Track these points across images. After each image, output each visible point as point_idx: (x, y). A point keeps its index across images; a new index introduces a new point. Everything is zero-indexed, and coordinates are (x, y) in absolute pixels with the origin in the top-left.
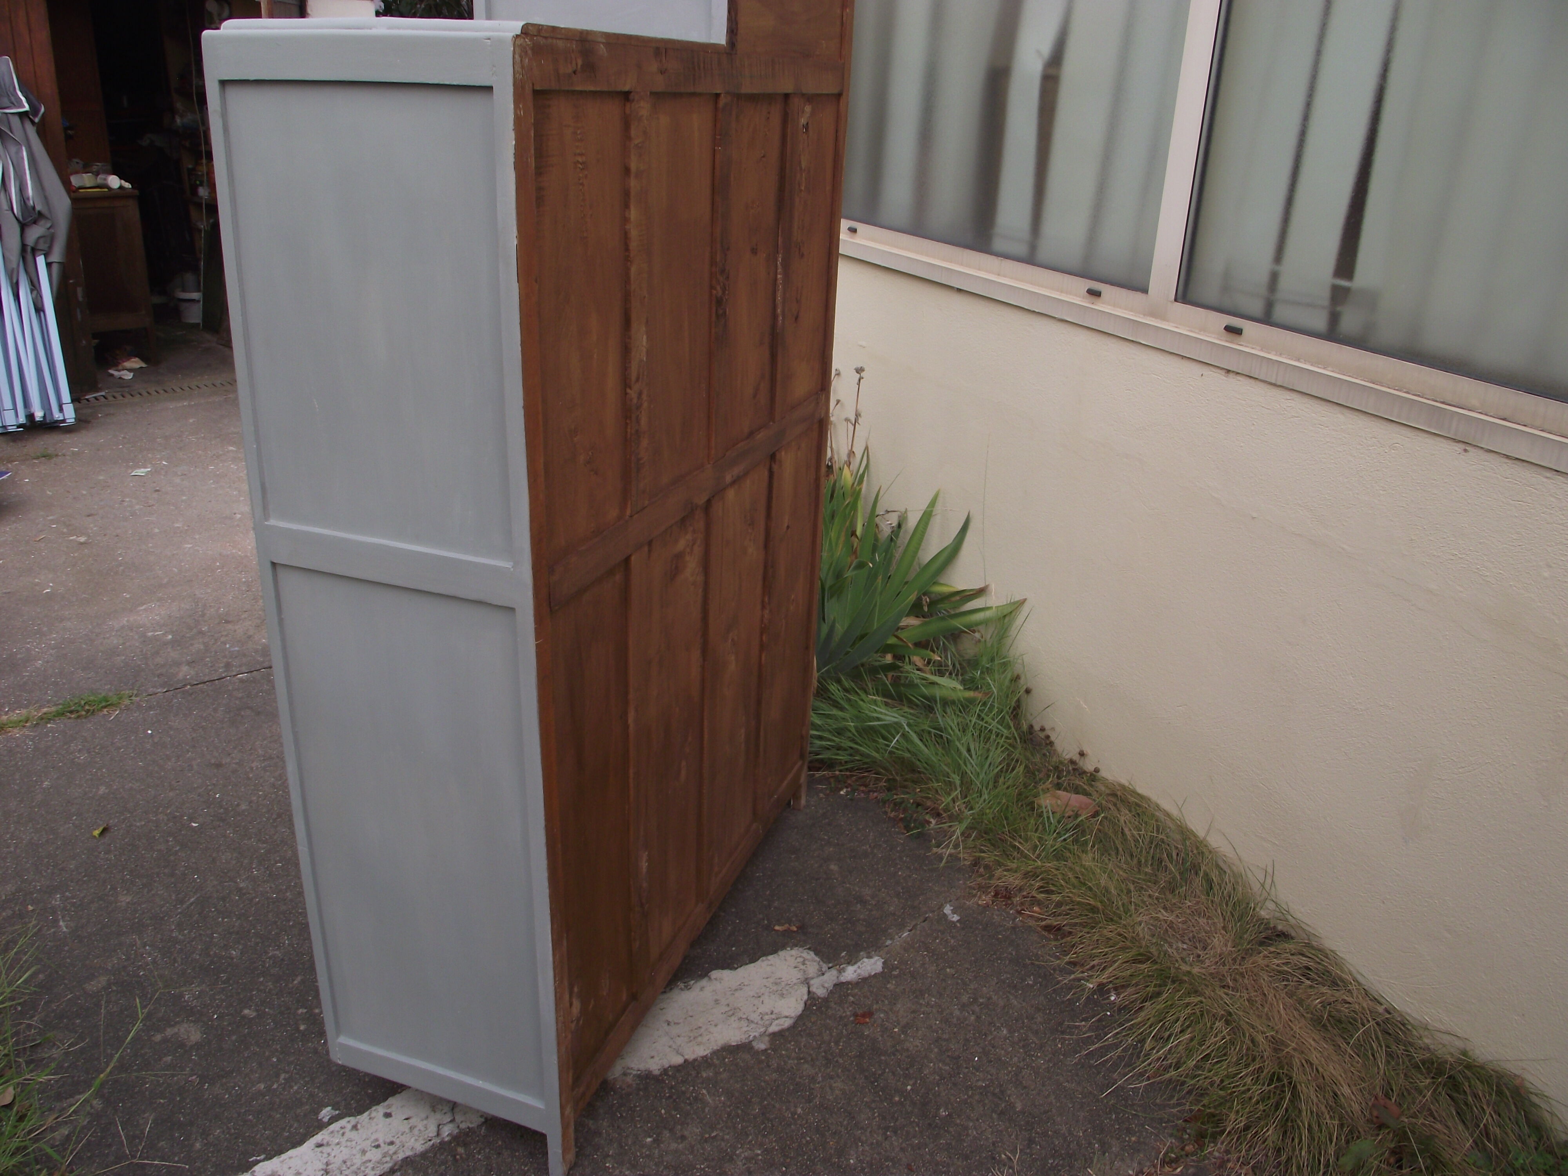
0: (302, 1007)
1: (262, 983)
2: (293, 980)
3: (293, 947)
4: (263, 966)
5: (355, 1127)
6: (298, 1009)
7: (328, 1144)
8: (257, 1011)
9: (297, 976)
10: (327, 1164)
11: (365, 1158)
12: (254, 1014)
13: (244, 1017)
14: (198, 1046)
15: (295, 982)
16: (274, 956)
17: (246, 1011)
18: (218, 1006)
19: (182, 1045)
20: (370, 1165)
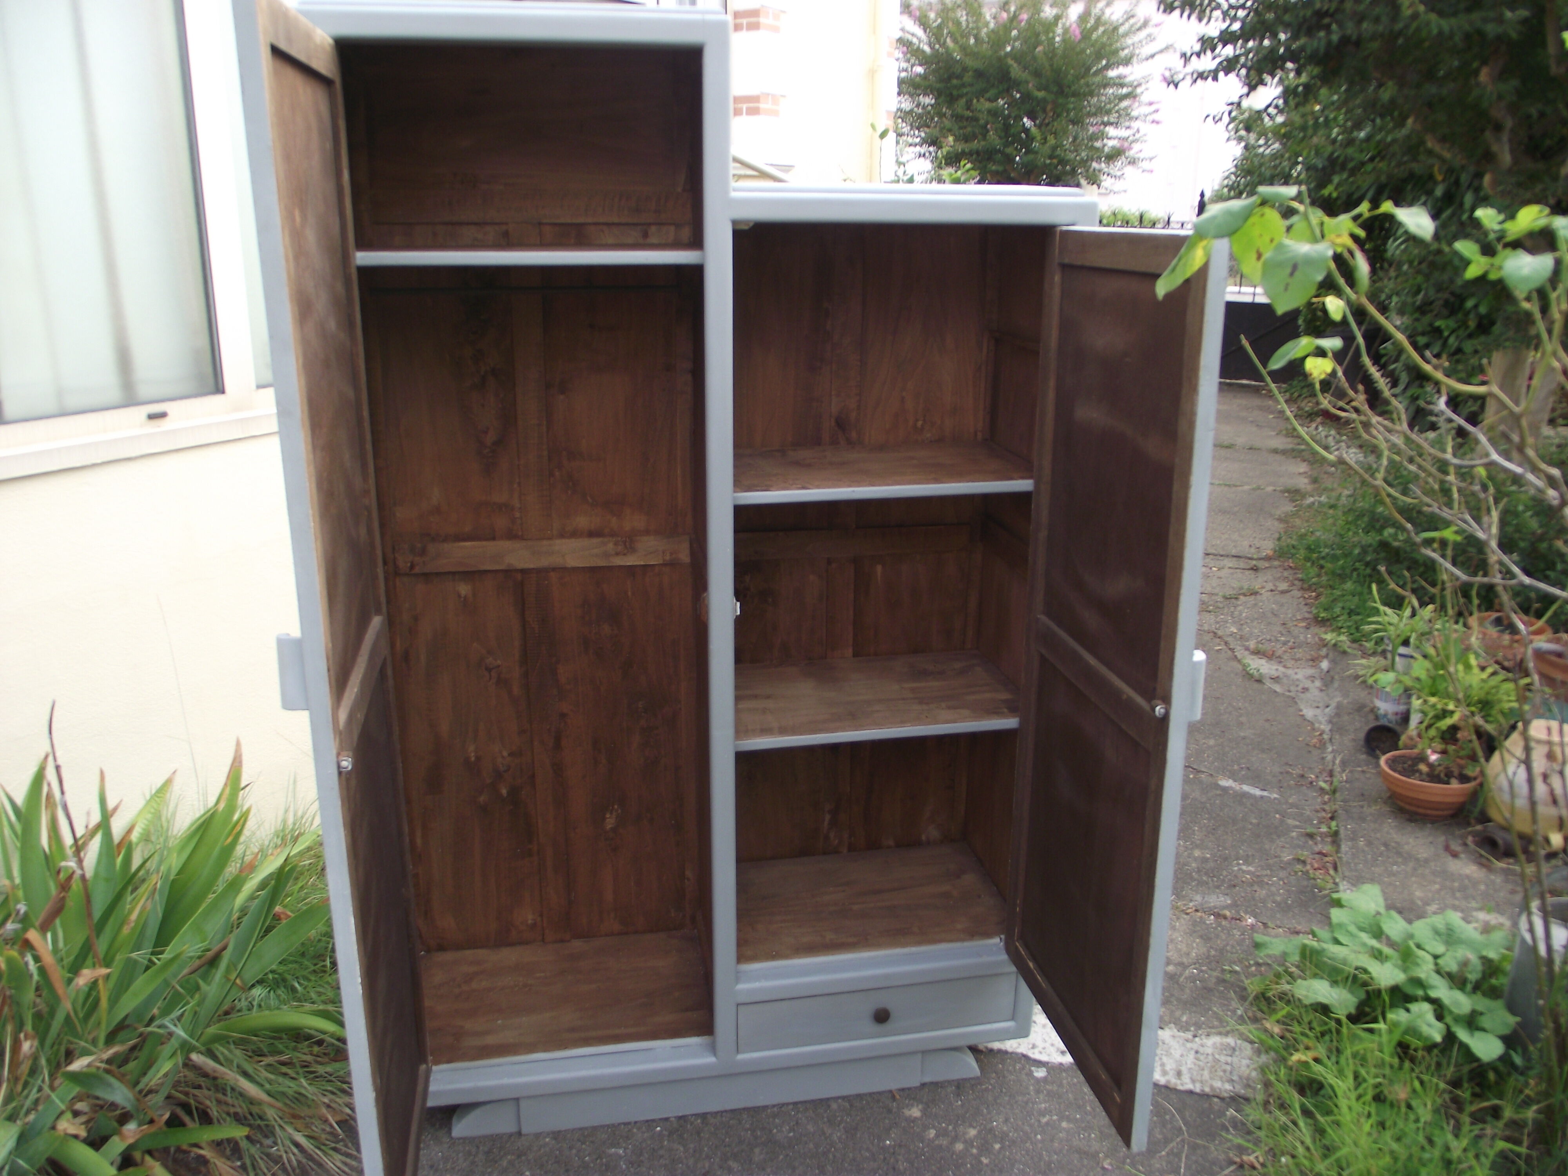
5: (1034, 1046)
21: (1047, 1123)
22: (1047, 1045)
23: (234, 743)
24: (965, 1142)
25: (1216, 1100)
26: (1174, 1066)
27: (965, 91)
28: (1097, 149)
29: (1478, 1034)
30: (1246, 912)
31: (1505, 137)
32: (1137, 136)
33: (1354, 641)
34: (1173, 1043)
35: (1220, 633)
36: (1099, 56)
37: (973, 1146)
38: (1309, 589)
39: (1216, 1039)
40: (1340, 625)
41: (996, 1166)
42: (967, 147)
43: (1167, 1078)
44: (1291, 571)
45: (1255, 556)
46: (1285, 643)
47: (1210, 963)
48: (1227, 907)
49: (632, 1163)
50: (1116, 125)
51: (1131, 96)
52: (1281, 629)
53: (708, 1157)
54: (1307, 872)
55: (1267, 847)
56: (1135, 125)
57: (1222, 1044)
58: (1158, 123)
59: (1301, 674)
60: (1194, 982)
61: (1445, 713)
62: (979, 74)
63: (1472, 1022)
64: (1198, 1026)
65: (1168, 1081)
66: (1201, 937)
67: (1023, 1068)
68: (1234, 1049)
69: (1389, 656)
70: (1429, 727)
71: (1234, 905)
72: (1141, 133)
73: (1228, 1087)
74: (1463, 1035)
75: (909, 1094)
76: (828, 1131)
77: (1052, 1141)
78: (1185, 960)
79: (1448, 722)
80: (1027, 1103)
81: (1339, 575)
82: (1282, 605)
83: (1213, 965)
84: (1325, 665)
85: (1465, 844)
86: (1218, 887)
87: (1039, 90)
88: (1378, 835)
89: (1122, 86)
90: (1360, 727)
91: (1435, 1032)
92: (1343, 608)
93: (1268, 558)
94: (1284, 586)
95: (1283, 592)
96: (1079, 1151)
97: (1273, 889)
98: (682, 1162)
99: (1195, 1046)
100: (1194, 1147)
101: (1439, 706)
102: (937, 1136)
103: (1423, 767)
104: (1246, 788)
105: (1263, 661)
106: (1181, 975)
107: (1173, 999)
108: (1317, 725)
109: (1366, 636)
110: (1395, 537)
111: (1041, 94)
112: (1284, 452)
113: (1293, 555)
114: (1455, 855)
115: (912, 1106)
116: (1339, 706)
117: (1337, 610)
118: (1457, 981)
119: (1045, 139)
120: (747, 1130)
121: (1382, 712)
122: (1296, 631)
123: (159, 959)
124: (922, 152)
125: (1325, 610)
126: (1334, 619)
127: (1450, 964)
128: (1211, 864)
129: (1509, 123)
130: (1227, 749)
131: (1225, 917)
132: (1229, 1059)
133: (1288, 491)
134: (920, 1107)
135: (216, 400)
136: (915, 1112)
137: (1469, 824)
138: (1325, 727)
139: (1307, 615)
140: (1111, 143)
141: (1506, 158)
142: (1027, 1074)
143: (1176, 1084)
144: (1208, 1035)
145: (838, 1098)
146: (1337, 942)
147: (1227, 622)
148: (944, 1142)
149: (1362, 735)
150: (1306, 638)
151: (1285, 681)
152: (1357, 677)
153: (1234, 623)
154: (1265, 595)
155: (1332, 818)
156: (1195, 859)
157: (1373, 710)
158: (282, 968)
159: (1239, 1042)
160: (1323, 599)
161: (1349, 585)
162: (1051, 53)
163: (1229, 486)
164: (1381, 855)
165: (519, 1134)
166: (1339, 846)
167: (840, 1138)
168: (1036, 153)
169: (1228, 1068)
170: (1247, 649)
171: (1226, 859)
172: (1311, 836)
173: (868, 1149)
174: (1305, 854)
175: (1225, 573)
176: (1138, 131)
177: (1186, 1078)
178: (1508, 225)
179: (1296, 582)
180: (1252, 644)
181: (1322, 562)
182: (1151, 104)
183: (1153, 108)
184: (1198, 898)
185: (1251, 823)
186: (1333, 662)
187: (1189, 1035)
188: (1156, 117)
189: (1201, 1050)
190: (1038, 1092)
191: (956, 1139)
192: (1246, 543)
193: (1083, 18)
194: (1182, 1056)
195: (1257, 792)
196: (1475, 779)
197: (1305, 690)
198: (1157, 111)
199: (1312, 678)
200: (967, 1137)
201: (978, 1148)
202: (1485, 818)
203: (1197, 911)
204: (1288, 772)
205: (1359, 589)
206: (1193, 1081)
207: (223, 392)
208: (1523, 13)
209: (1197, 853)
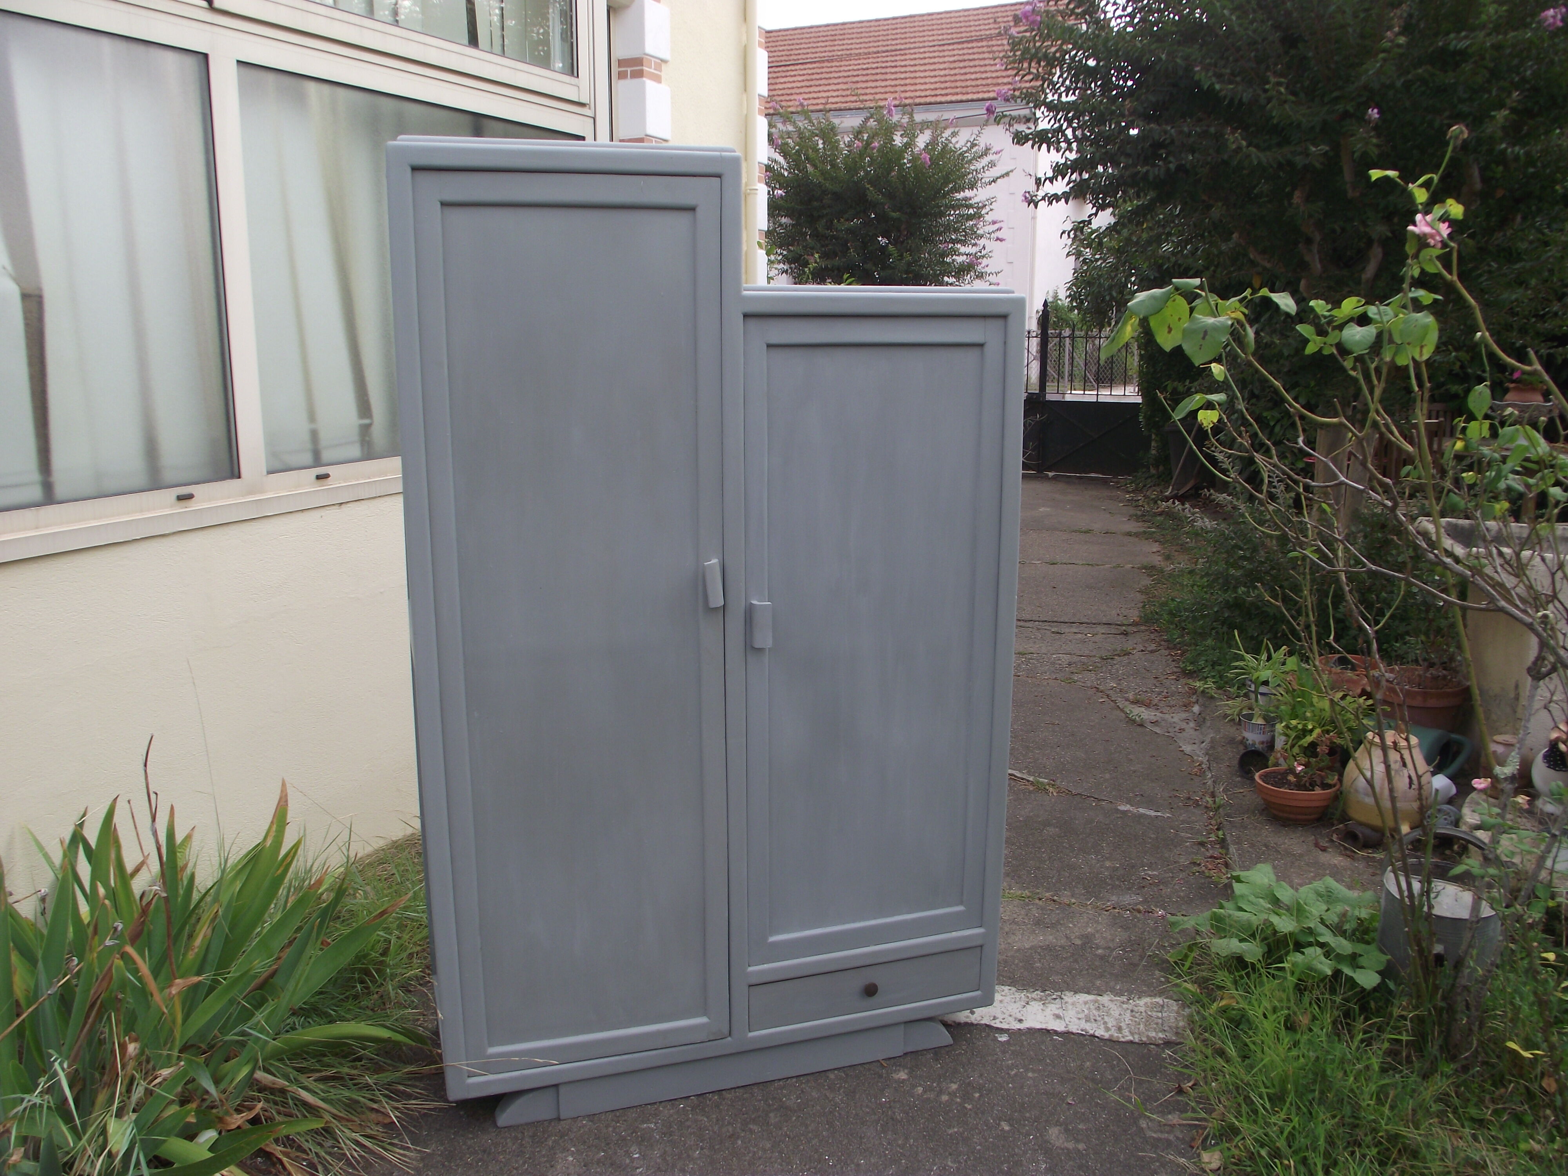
0: (966, 1108)
1: (980, 1145)
2: (956, 1133)
3: (934, 1160)
4: (969, 1158)
5: (995, 1018)
6: (970, 1110)
7: (1016, 1019)
8: (999, 1125)
9: (951, 1135)
10: (1024, 1006)
11: (1003, 998)
12: (1003, 1123)
13: (1011, 1125)
14: (1058, 1123)
15: (956, 1130)
16: (954, 1162)
17: (1007, 1128)
18: (1024, 1144)
19: (1067, 1130)
20: (1003, 993)
21: (1016, 1075)
22: (1006, 1016)
23: (280, 784)
24: (949, 1094)
25: (1152, 1046)
26: (1114, 1023)
27: (825, 212)
28: (949, 264)
29: (1358, 970)
30: (1156, 906)
31: (1315, 248)
32: (983, 252)
33: (1219, 688)
34: (1112, 1006)
35: (1101, 688)
36: (947, 181)
37: (956, 1096)
38: (1175, 648)
39: (1148, 1000)
40: (1205, 675)
41: (978, 1109)
42: (829, 264)
43: (1110, 1033)
44: (1156, 634)
45: (1125, 622)
46: (1159, 694)
47: (1132, 945)
48: (1140, 903)
49: (664, 1134)
50: (964, 243)
51: (978, 216)
52: (1155, 682)
53: (729, 1123)
54: (1203, 872)
55: (1166, 855)
56: (982, 242)
57: (1151, 1003)
58: (1001, 240)
59: (1177, 718)
60: (1122, 960)
61: (1305, 732)
62: (837, 196)
63: (1353, 960)
64: (1130, 992)
65: (1111, 1036)
66: (1121, 927)
67: (988, 1035)
68: (1163, 1006)
69: (1252, 696)
70: (1293, 746)
71: (1145, 901)
72: (987, 250)
73: (1161, 1035)
74: (1347, 971)
75: (894, 1061)
76: (831, 1096)
77: (1022, 1087)
78: (1111, 945)
79: (1309, 739)
80: (996, 1061)
81: (1200, 634)
82: (1153, 662)
83: (1136, 946)
84: (1196, 709)
85: (1332, 841)
86: (1129, 889)
87: (894, 211)
88: (1259, 839)
89: (969, 207)
90: (1233, 756)
91: (1326, 968)
92: (1206, 661)
93: (1135, 624)
94: (1153, 647)
95: (1152, 652)
96: (1046, 1093)
97: (1177, 887)
98: (708, 1130)
99: (1130, 1007)
100: (1140, 1083)
101: (1300, 727)
102: (925, 1091)
103: (1291, 778)
104: (1142, 810)
105: (1143, 709)
106: (1109, 956)
107: (1106, 974)
108: (1195, 758)
109: (1230, 682)
110: (1247, 594)
111: (895, 215)
112: (1137, 535)
113: (1157, 620)
114: (1324, 850)
115: (899, 1071)
116: (1213, 741)
117: (1202, 663)
118: (1338, 930)
119: (901, 255)
120: (760, 1100)
121: (1250, 742)
122: (1167, 683)
123: (225, 979)
124: (785, 268)
125: (1191, 663)
126: (1200, 671)
127: (1332, 918)
128: (1121, 872)
129: (1317, 237)
130: (1121, 781)
131: (1139, 911)
132: (1160, 1015)
133: (1145, 568)
134: (906, 1071)
135: (232, 484)
136: (903, 1075)
137: (1333, 825)
138: (1205, 759)
139: (1175, 670)
140: (960, 259)
141: (1317, 267)
142: (992, 1040)
143: (1118, 1037)
144: (1139, 998)
145: (835, 1069)
146: (1241, 909)
147: (1106, 678)
148: (932, 1096)
149: (1235, 762)
150: (1177, 688)
151: (1163, 724)
152: (1226, 716)
153: (1113, 679)
154: (1137, 654)
155: (1218, 829)
156: (1107, 868)
157: (1243, 741)
158: (313, 1000)
159: (1166, 1000)
160: (1188, 655)
161: (1210, 642)
162: (903, 178)
163: (1092, 565)
164: (1263, 853)
165: (559, 1119)
166: (1228, 849)
167: (841, 1100)
168: (893, 268)
169: (1160, 1021)
170: (1127, 700)
171: (1133, 867)
172: (1202, 844)
173: (867, 1106)
174: (1198, 859)
175: (1098, 638)
176: (984, 248)
177: (1126, 1032)
178: (1335, 312)
179: (1163, 643)
180: (1131, 696)
181: (1183, 624)
182: (994, 223)
183: (996, 226)
184: (1114, 898)
185: (1150, 838)
186: (1203, 705)
187: (1124, 999)
188: (999, 234)
189: (1136, 1009)
190: (1004, 1052)
191: (941, 1092)
192: (1114, 612)
193: (931, 146)
194: (1120, 1015)
195: (1153, 813)
196: (1334, 786)
197: (1182, 730)
198: (1000, 229)
199: (1187, 720)
200: (950, 1090)
201: (961, 1098)
202: (1345, 818)
203: (1114, 908)
204: (1176, 796)
205: (1219, 645)
206: (1132, 1034)
207: (239, 477)
208: (1324, 148)
209: (1108, 864)
